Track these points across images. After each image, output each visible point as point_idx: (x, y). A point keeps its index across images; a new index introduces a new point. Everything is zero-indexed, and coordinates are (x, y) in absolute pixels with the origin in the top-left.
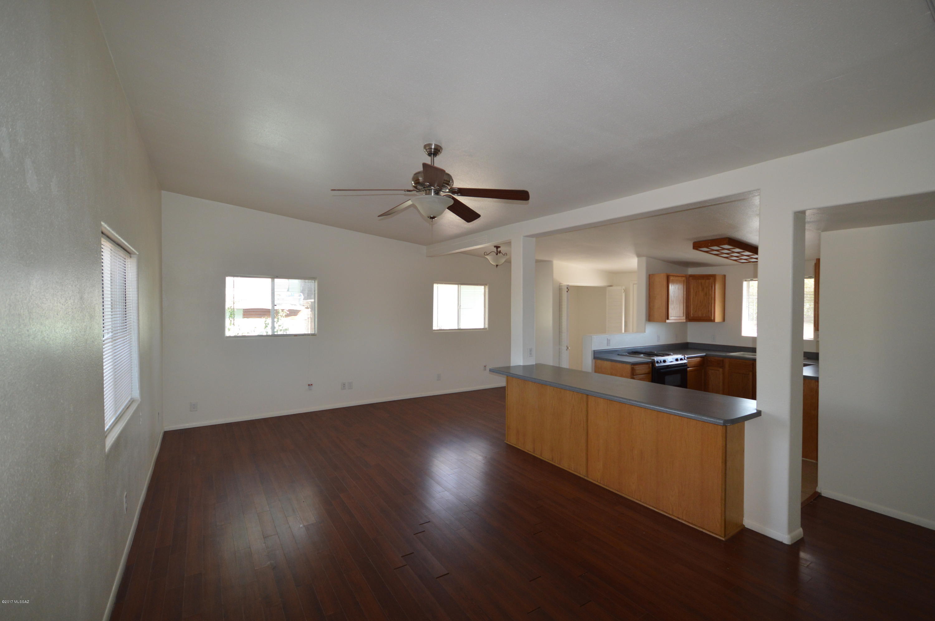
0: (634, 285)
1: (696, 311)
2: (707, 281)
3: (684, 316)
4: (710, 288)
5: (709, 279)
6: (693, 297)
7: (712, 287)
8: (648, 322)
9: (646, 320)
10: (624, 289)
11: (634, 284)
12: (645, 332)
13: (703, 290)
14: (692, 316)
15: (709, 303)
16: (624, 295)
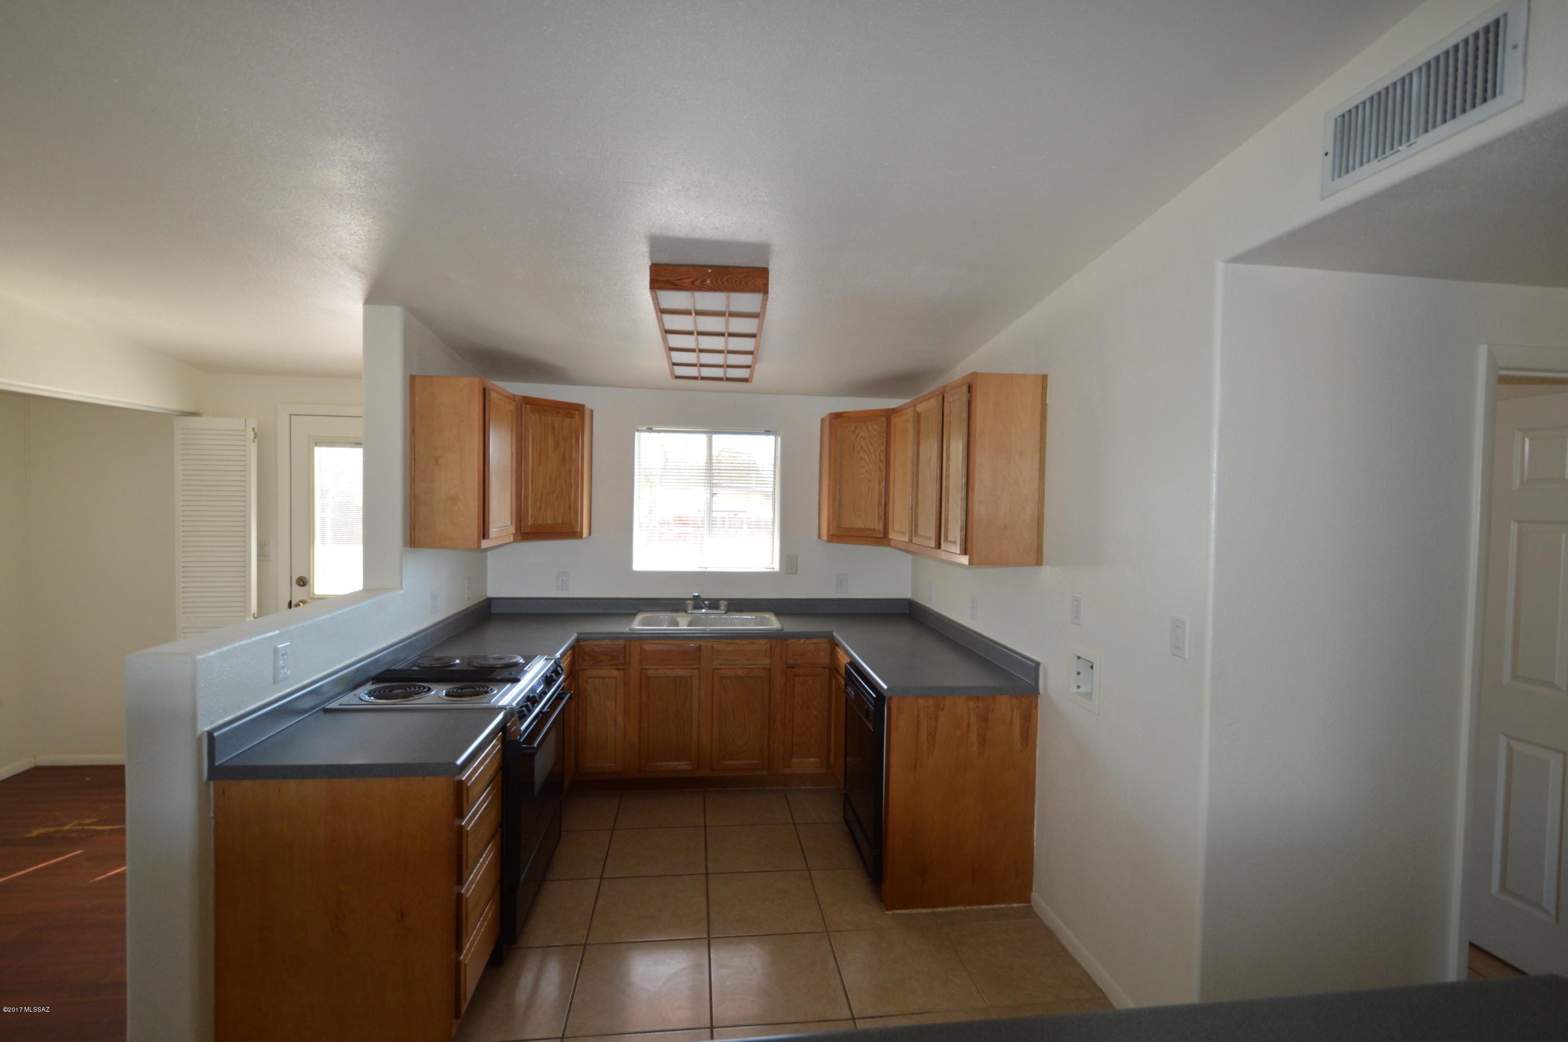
0: (292, 417)
1: (540, 509)
2: (567, 421)
3: (511, 524)
4: (574, 441)
5: (572, 418)
6: (533, 466)
7: (577, 441)
8: (409, 549)
9: (405, 545)
10: (253, 429)
11: (290, 415)
12: (401, 588)
13: (557, 445)
14: (530, 522)
15: (571, 484)
16: (253, 449)
